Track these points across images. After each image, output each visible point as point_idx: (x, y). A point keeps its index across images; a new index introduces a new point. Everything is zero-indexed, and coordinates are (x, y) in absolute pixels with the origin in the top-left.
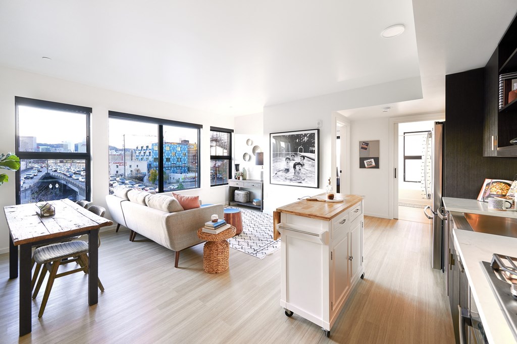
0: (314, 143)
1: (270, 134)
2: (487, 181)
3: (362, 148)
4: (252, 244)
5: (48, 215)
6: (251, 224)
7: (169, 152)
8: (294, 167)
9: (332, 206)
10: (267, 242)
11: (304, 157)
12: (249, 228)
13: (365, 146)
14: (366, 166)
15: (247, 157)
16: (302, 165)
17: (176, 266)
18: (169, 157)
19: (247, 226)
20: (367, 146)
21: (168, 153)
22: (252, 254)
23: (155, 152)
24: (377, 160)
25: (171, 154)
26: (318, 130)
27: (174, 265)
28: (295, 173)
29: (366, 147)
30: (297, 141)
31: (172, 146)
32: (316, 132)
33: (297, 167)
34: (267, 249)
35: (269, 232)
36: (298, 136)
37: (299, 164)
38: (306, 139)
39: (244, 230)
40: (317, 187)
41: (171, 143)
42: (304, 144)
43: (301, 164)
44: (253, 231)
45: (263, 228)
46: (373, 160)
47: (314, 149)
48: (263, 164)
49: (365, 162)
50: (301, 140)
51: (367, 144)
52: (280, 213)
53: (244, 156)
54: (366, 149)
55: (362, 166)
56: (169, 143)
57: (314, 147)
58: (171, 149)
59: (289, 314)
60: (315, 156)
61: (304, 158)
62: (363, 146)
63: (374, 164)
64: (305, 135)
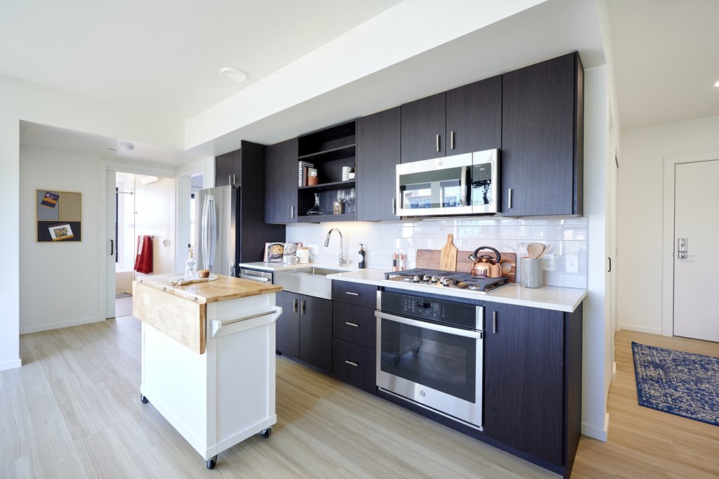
2: (267, 245)
3: (44, 203)
13: (49, 199)
14: (54, 237)
20: (56, 200)
24: (76, 227)
29: (54, 202)
46: (68, 227)
49: (51, 229)
51: (55, 196)
54: (53, 205)
62: (45, 199)
63: (70, 233)
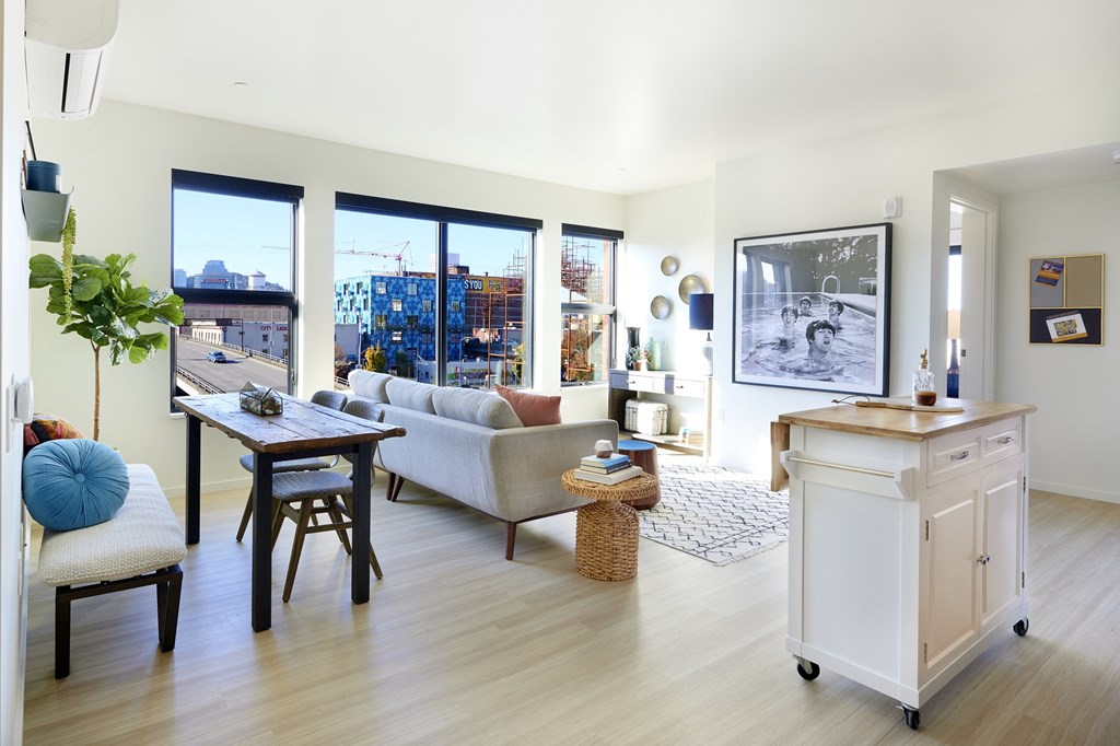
0: (874, 264)
1: (736, 241)
3: (1040, 279)
4: (691, 532)
5: (272, 412)
6: (679, 489)
7: (416, 299)
8: (810, 335)
9: (931, 418)
10: (731, 532)
11: (840, 306)
12: (677, 497)
13: (1049, 273)
14: (1054, 335)
15: (664, 310)
16: (834, 329)
17: (510, 557)
18: (416, 313)
19: (668, 492)
20: (1059, 272)
21: (413, 302)
22: (694, 553)
23: (377, 298)
24: (1093, 319)
25: (419, 306)
26: (889, 228)
27: (504, 555)
28: (810, 352)
29: (1056, 276)
30: (820, 259)
31: (424, 283)
32: (881, 232)
33: (820, 336)
34: (733, 545)
35: (733, 510)
36: (825, 246)
37: (825, 325)
38: (847, 252)
39: (662, 500)
40: (881, 393)
41: (421, 275)
42: (843, 268)
43: (830, 327)
44: (688, 503)
45: (716, 500)
46: (1078, 318)
47: (872, 282)
48: (711, 328)
49: (1051, 323)
50: (831, 257)
51: (1057, 266)
52: (788, 426)
53: (654, 305)
54: (1054, 282)
55: (1039, 334)
56: (415, 274)
57: (875, 275)
58: (421, 290)
59: (809, 672)
60: (877, 303)
61: (841, 309)
62: (1043, 274)
63: (1081, 330)
64: (847, 242)
